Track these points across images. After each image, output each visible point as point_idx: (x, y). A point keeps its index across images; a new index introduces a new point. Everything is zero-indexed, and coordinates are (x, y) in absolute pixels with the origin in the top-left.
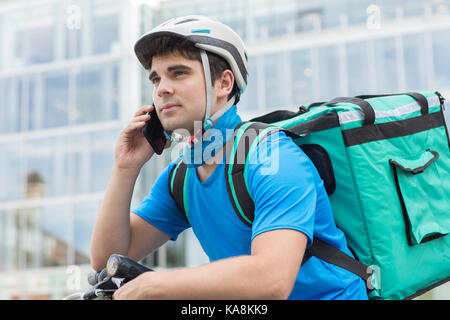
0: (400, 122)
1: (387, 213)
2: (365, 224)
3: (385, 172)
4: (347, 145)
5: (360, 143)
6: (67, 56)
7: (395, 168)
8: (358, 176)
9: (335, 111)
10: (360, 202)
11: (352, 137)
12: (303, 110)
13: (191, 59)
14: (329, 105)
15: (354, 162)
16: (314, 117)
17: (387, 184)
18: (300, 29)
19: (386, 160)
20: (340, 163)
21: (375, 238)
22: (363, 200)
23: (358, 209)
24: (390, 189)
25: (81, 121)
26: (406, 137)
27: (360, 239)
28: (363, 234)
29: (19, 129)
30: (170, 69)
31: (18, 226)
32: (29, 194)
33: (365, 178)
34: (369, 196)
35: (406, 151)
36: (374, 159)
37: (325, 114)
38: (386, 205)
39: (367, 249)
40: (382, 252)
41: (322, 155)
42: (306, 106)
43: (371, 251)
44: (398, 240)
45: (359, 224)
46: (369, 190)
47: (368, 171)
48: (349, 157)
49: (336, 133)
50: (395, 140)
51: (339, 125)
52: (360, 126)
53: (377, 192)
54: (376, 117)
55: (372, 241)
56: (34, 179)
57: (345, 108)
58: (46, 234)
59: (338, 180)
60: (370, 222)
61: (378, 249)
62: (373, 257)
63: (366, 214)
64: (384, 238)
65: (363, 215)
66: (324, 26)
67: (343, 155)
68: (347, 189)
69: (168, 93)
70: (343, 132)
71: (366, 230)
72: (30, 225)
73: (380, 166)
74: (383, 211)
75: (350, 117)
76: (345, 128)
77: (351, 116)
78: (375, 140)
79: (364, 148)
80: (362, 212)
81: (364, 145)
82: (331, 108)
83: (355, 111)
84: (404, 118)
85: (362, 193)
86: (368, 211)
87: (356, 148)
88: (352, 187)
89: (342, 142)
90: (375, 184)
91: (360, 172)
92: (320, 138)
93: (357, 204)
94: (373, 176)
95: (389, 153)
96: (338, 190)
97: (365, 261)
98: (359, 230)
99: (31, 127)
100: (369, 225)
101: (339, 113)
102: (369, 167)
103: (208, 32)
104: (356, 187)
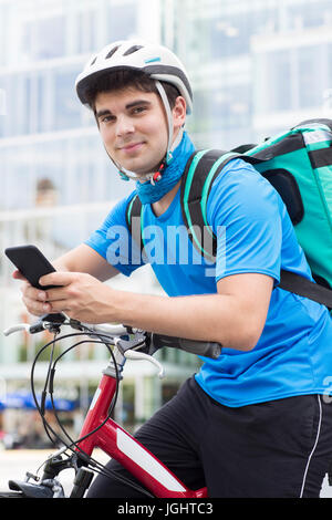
4: (314, 167)
5: (328, 165)
8: (327, 199)
9: (300, 132)
13: (148, 91)
15: (323, 184)
16: (278, 140)
20: (308, 187)
29: (27, 131)
30: (128, 107)
31: (27, 237)
32: (39, 201)
37: (290, 135)
41: (288, 180)
48: (317, 180)
49: (302, 155)
51: (305, 146)
52: (328, 146)
56: (45, 186)
57: (310, 128)
58: (57, 245)
67: (311, 178)
68: (315, 215)
69: (130, 133)
70: (309, 153)
76: (312, 149)
77: (317, 136)
83: (322, 132)
87: (324, 171)
88: (322, 211)
89: (309, 164)
91: (329, 195)
92: (285, 161)
93: (328, 230)
96: (306, 217)
99: (40, 130)
101: (304, 134)
103: (158, 59)
104: (326, 211)
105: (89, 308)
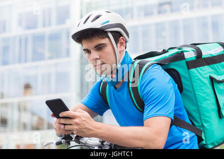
0: (214, 57)
1: (209, 102)
2: (198, 108)
3: (207, 82)
4: (189, 68)
5: (195, 68)
6: (44, 26)
7: (212, 80)
8: (194, 84)
9: (182, 52)
10: (195, 97)
11: (191, 65)
12: (164, 52)
14: (179, 49)
15: (192, 77)
17: (209, 88)
18: (160, 12)
19: (208, 76)
20: (185, 78)
21: (203, 115)
22: (197, 96)
23: (195, 101)
24: (210, 91)
25: (51, 58)
26: (217, 64)
27: (196, 115)
28: (197, 113)
29: (20, 62)
30: (95, 47)
31: (19, 110)
32: (25, 94)
33: (198, 85)
34: (200, 94)
35: (217, 71)
36: (202, 75)
37: (177, 53)
38: (208, 98)
39: (199, 120)
40: (207, 122)
41: (176, 74)
42: (166, 49)
43: (201, 121)
44: (214, 115)
45: (195, 108)
46: (200, 91)
47: (199, 82)
48: (190, 75)
49: (183, 63)
50: (212, 66)
51: (184, 59)
52: (195, 59)
53: (204, 92)
54: (203, 54)
55: (202, 116)
56: (27, 87)
57: (187, 50)
58: (33, 114)
59: (184, 86)
60: (201, 107)
61: (205, 120)
62: (202, 124)
63: (199, 103)
64: (207, 114)
65: (197, 104)
66: (172, 11)
67: (187, 74)
68: (188, 91)
70: (187, 62)
71: (199, 111)
72: (25, 109)
73: (205, 79)
74: (207, 101)
75: (190, 55)
76: (188, 60)
78: (202, 66)
79: (197, 70)
80: (197, 102)
81: (197, 68)
82: (180, 50)
83: (192, 52)
84: (216, 55)
85: (197, 93)
86: (199, 101)
87: (193, 70)
88: (191, 89)
89: (186, 67)
90: (203, 88)
91: (195, 82)
93: (194, 98)
94: (202, 84)
95: (209, 72)
96: (184, 91)
97: (198, 126)
98: (195, 111)
99: (26, 61)
100: (200, 108)
101: (185, 53)
102: (199, 80)
103: (108, 22)
104: (193, 89)
105: (83, 130)
